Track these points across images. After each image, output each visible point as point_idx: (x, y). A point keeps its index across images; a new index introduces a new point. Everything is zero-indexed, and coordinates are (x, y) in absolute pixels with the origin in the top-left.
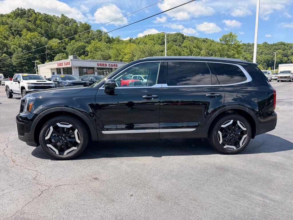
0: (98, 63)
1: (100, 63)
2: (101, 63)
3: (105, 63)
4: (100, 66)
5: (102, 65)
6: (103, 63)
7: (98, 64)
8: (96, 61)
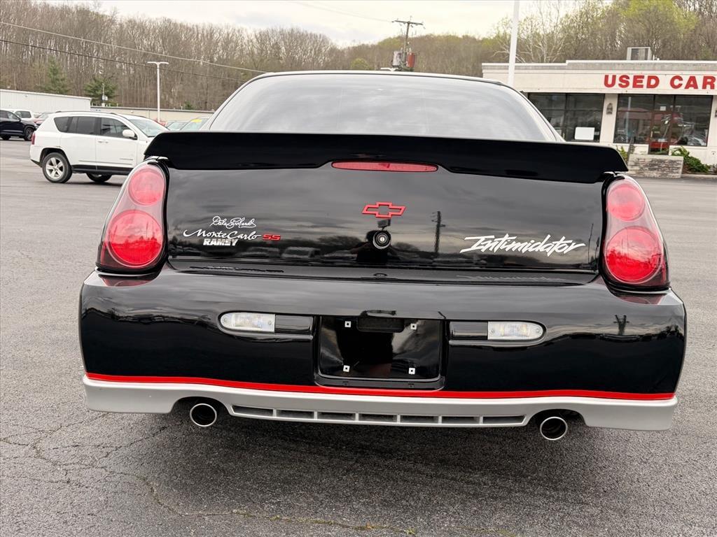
0: (607, 72)
1: (619, 74)
2: (625, 73)
3: (647, 74)
4: (616, 86)
5: (631, 81)
6: (638, 73)
7: (607, 77)
8: (600, 67)
